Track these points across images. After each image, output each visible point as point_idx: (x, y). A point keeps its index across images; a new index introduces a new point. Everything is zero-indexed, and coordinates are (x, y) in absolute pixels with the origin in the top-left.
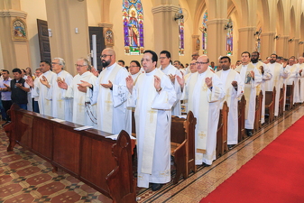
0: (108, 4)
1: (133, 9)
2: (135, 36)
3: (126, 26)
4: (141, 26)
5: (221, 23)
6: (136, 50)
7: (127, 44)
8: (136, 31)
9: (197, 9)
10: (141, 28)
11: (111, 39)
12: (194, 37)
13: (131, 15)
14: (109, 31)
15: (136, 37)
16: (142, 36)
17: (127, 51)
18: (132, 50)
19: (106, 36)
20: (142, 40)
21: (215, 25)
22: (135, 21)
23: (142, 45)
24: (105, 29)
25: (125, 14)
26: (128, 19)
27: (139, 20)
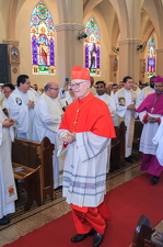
0: (14, 20)
1: (43, 25)
3: (35, 44)
6: (45, 69)
7: (35, 63)
8: (46, 49)
10: (51, 46)
11: (17, 57)
12: (111, 57)
13: (40, 32)
14: (15, 48)
15: (46, 55)
16: (52, 54)
17: (36, 70)
18: (40, 69)
19: (11, 53)
20: (52, 59)
22: (45, 38)
23: (52, 64)
24: (10, 46)
25: (34, 31)
26: (37, 36)
27: (49, 38)
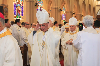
2: (19, 11)
3: (15, 6)
4: (23, 7)
5: (57, 9)
6: (19, 17)
7: (15, 14)
9: (49, 2)
13: (17, 2)
16: (23, 11)
17: (15, 18)
18: (17, 17)
19: (4, 10)
20: (22, 13)
21: (55, 9)
22: (20, 4)
23: (22, 15)
24: (4, 7)
25: (15, 1)
26: (16, 3)
27: (22, 4)
